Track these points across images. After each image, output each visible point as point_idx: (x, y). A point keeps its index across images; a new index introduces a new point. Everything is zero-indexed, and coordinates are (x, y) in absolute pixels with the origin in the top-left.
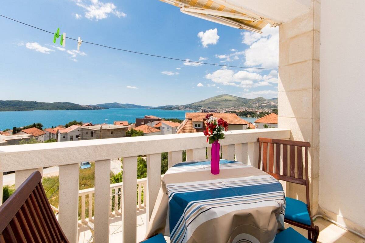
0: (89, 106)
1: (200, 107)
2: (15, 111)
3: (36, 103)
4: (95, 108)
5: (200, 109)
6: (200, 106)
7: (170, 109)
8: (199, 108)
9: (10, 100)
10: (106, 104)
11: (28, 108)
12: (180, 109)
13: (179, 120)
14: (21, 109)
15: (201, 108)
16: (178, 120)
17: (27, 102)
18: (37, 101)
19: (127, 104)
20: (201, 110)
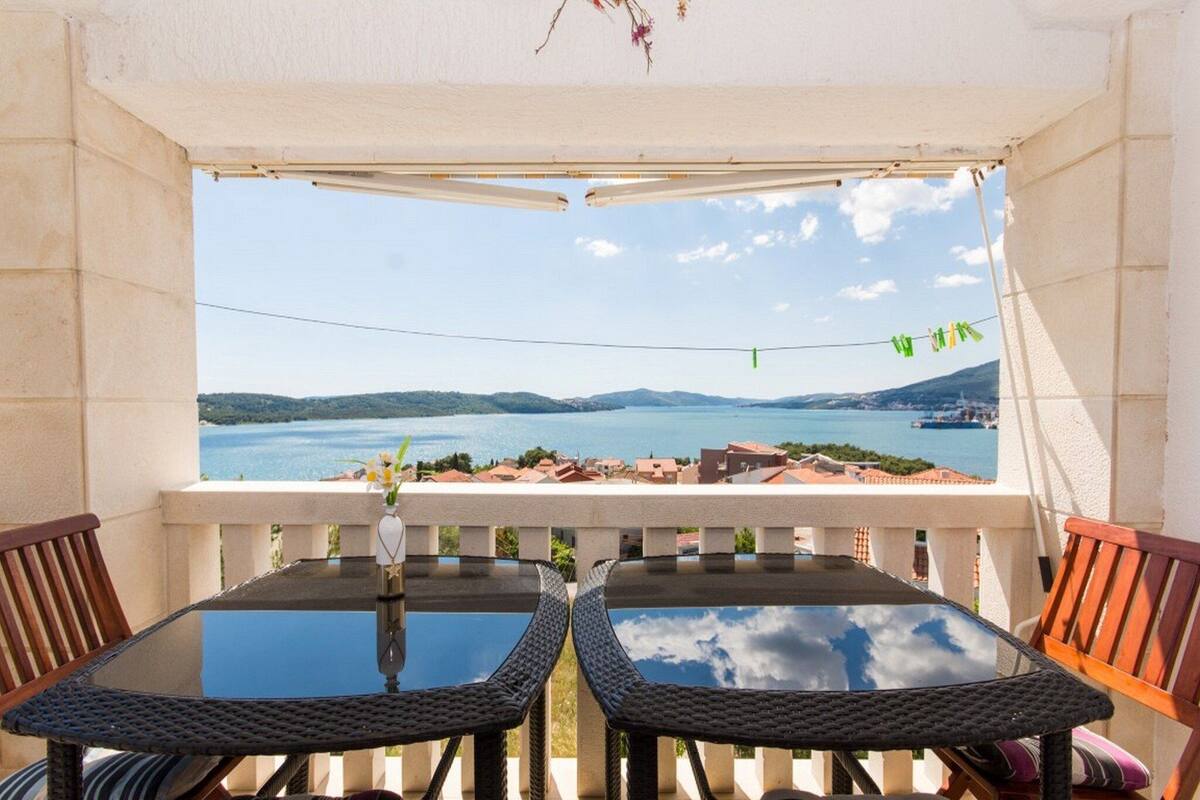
0: (574, 400)
1: (950, 399)
2: (422, 416)
3: (458, 396)
4: (587, 407)
5: (953, 406)
6: (953, 391)
7: (821, 406)
8: (944, 403)
9: (412, 390)
10: (616, 394)
11: (444, 409)
12: (862, 405)
13: (858, 449)
14: (431, 411)
15: (954, 403)
16: (853, 449)
17: (442, 394)
18: (461, 392)
19: (678, 394)
20: (955, 409)
